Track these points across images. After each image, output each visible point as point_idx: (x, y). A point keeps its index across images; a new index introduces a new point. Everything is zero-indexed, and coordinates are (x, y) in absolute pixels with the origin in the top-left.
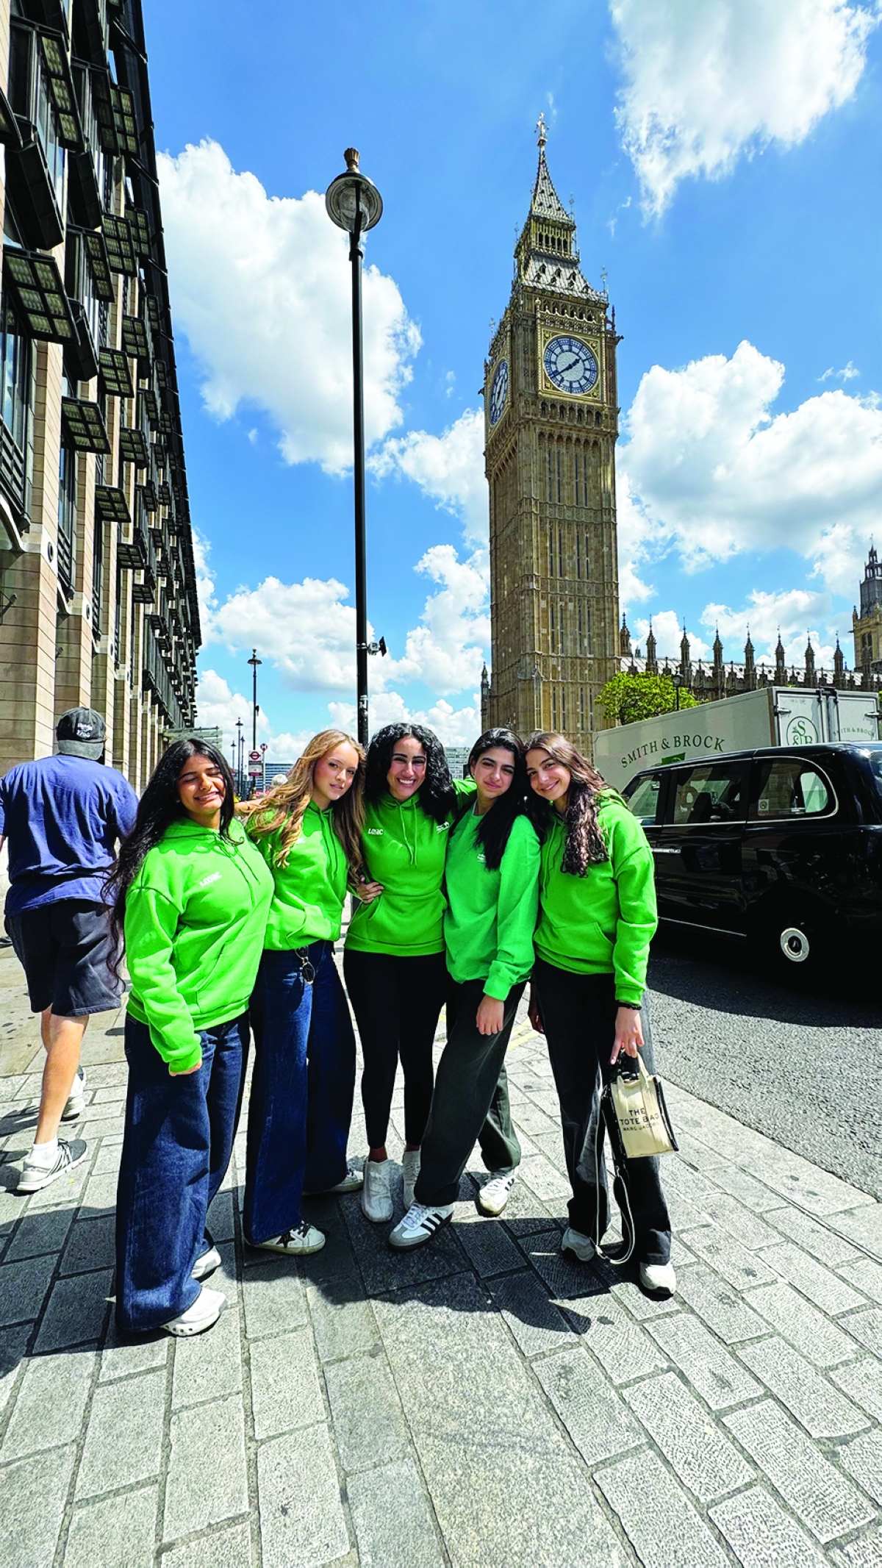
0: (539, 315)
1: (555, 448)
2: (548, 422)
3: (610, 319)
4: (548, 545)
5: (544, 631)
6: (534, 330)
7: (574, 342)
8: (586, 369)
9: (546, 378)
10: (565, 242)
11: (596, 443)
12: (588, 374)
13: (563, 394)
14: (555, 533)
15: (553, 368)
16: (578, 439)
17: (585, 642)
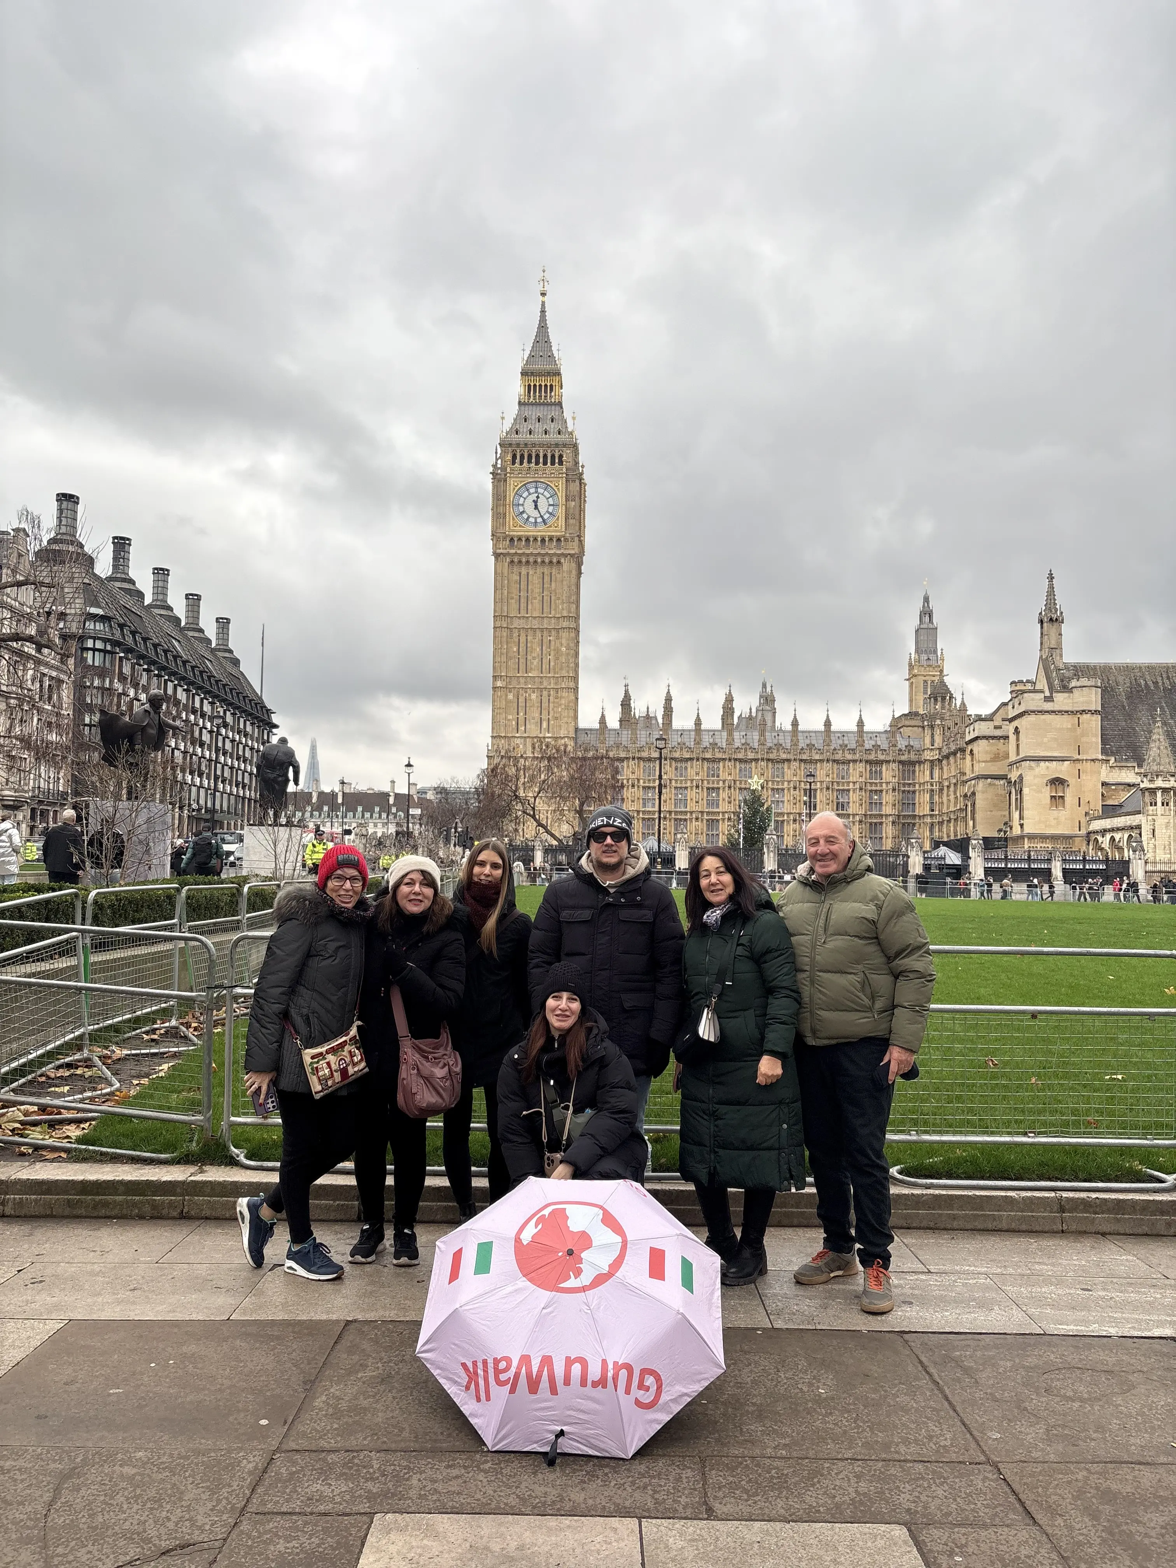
0: (508, 470)
1: (524, 571)
2: (516, 553)
4: (515, 649)
5: (510, 717)
6: (505, 481)
7: (539, 485)
8: (550, 505)
9: (513, 519)
10: (551, 386)
11: (559, 562)
12: (551, 509)
13: (530, 531)
14: (523, 639)
15: (521, 508)
16: (543, 562)
17: (545, 725)
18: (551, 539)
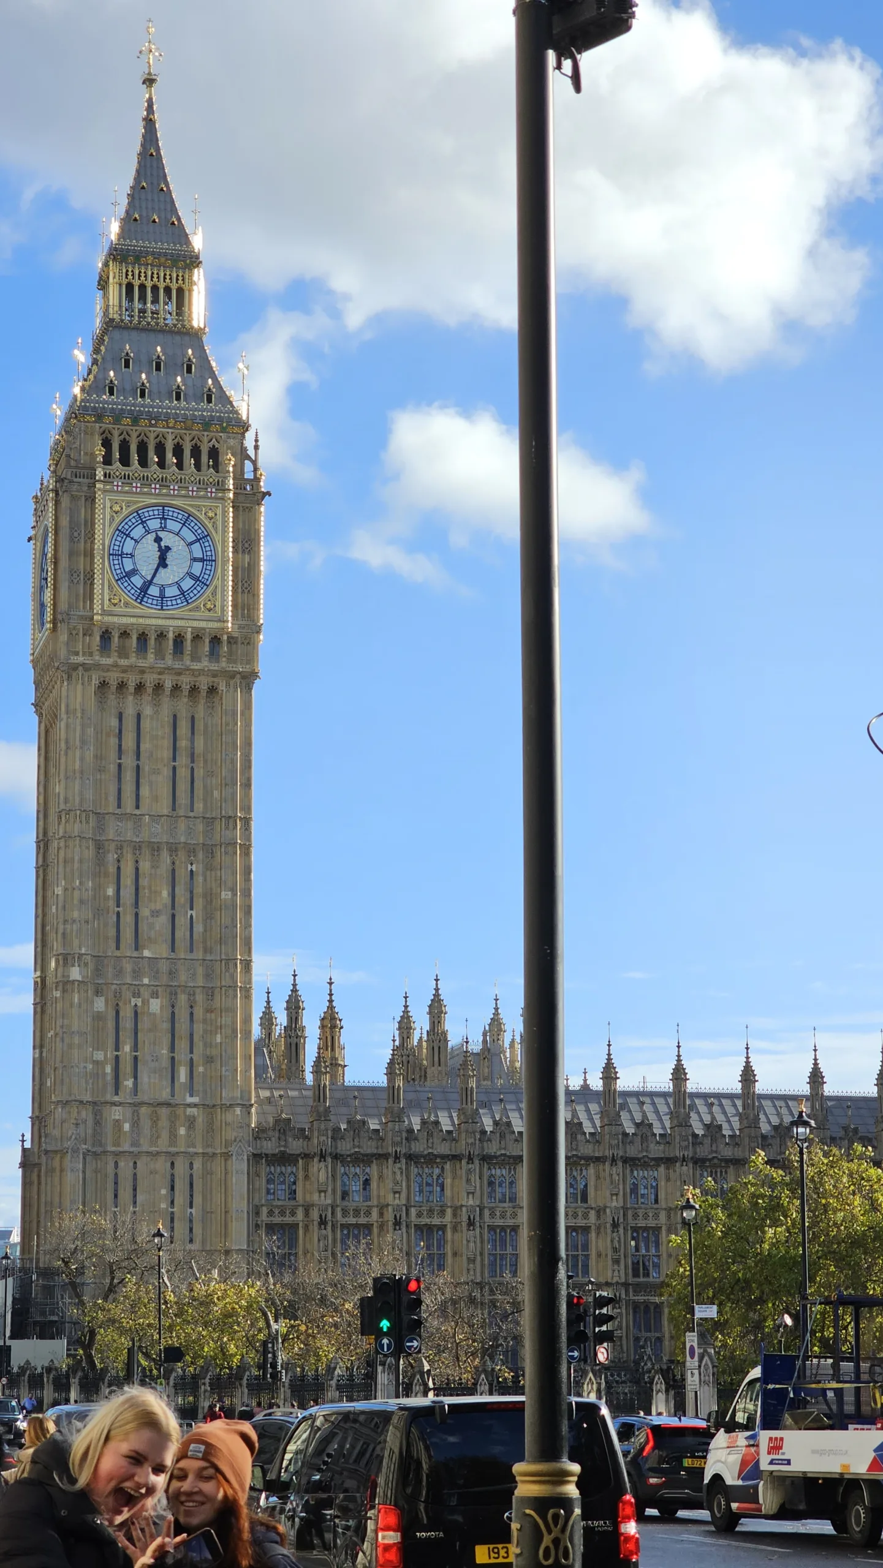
0: (100, 474)
1: (130, 707)
2: (116, 665)
3: (251, 452)
4: (110, 892)
5: (99, 1056)
6: (91, 499)
7: (169, 512)
8: (195, 560)
9: (110, 587)
10: (180, 291)
11: (212, 690)
12: (197, 568)
13: (148, 617)
14: (128, 870)
15: (128, 565)
16: (176, 688)
17: (183, 1074)
18: (197, 637)
